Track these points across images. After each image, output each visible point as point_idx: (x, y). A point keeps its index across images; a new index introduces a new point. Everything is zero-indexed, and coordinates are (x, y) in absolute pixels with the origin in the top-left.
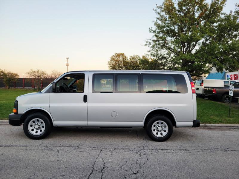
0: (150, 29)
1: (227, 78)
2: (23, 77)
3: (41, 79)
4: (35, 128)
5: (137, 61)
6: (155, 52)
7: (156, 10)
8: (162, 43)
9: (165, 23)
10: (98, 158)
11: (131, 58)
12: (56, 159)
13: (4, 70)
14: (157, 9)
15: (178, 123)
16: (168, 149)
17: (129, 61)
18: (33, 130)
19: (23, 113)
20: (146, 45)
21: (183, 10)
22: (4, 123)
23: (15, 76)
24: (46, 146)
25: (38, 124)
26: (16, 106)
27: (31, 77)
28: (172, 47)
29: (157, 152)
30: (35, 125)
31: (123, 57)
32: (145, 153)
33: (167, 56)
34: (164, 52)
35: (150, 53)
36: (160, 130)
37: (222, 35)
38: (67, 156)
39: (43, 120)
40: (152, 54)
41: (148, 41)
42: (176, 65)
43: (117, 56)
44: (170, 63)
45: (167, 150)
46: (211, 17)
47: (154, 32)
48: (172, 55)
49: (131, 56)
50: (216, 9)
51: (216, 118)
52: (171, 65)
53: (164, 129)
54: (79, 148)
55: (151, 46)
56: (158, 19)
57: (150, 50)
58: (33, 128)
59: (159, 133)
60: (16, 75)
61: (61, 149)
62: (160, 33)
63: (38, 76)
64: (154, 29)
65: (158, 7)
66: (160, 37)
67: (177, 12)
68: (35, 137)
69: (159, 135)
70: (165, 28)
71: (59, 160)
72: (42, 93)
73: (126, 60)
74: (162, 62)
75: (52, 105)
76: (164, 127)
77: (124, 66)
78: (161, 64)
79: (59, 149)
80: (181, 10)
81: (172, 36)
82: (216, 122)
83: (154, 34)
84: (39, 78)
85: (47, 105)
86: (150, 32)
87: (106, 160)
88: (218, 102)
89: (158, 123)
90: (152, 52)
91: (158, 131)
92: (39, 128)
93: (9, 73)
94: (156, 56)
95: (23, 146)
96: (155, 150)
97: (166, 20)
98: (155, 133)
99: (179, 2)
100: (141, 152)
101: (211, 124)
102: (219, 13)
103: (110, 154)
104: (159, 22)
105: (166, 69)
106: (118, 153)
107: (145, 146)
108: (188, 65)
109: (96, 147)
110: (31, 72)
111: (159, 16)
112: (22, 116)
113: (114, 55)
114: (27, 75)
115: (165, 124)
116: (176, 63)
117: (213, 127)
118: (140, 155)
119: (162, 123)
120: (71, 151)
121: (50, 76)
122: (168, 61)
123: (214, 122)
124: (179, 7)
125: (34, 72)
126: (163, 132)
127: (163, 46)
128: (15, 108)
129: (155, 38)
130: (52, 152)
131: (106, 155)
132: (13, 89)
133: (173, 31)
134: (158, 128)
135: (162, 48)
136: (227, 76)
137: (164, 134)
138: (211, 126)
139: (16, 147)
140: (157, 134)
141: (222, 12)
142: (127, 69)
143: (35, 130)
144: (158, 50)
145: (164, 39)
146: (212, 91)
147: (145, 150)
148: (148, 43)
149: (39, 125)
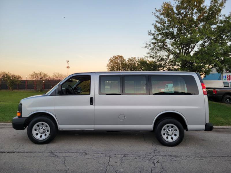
0: (149, 32)
1: (223, 79)
2: (25, 80)
3: (43, 81)
4: (39, 132)
5: (135, 63)
6: (154, 54)
7: (155, 14)
8: (160, 45)
9: (164, 26)
10: (108, 166)
11: (129, 60)
12: (64, 168)
13: (8, 73)
14: (156, 12)
15: (189, 127)
16: (181, 155)
17: (127, 63)
18: (37, 134)
19: (28, 116)
20: (146, 47)
21: (181, 13)
22: (7, 126)
23: (18, 79)
24: (51, 152)
25: (42, 128)
26: (20, 109)
27: (33, 80)
28: (171, 49)
29: (171, 160)
30: (39, 129)
31: (121, 59)
32: (158, 160)
33: (166, 57)
34: (163, 54)
35: (149, 55)
36: (170, 134)
37: (221, 36)
38: (75, 164)
39: (48, 124)
40: (151, 55)
41: (148, 43)
42: (176, 67)
43: (115, 58)
44: (169, 64)
45: (181, 157)
46: (210, 19)
47: (153, 34)
48: (171, 56)
49: (129, 58)
50: (214, 11)
51: (222, 120)
52: (170, 66)
53: (174, 133)
54: (86, 154)
55: (150, 48)
56: (157, 22)
57: (150, 52)
58: (37, 132)
59: (170, 137)
60: (19, 77)
61: (67, 155)
62: (159, 35)
63: (40, 78)
64: (153, 32)
65: (157, 10)
66: (159, 40)
67: (176, 15)
68: (39, 141)
69: (170, 140)
70: (164, 30)
71: (66, 169)
72: (47, 95)
73: (124, 62)
74: (161, 64)
75: (57, 108)
76: (174, 131)
77: (123, 68)
78: (160, 66)
79: (65, 156)
80: (179, 13)
81: (171, 39)
82: (223, 123)
83: (152, 37)
84: (42, 80)
85: (52, 108)
86: (149, 35)
87: (117, 169)
88: (220, 103)
89: (168, 127)
90: (151, 53)
91: (168, 135)
92: (44, 132)
93: (13, 76)
94: (155, 58)
95: (27, 152)
96: (168, 157)
97: (165, 23)
98: (165, 137)
99: (177, 5)
100: (153, 159)
101: (218, 126)
102: (217, 15)
103: (120, 161)
104: (158, 25)
105: (166, 70)
106: (128, 161)
107: (156, 151)
108: (188, 67)
109: (104, 153)
110: (34, 74)
111: (157, 19)
112: (26, 120)
113: (113, 57)
114: (30, 77)
115: (175, 128)
116: (175, 65)
117: (222, 130)
118: (153, 163)
119: (172, 127)
120: (78, 158)
121: (52, 78)
122: (167, 62)
123: (221, 124)
124: (177, 10)
125: (37, 74)
126: (173, 136)
127: (162, 48)
128: (19, 111)
129: (154, 41)
130: (58, 159)
131: (116, 163)
132: (16, 91)
133: (172, 33)
134: (169, 131)
135: (161, 51)
136: (224, 77)
137: (175, 138)
138: (219, 128)
139: (19, 154)
140: (167, 138)
141: (220, 14)
142: (126, 70)
143: (39, 135)
144: (157, 52)
145: (163, 42)
146: (213, 92)
147: (157, 157)
148: (147, 45)
149: (44, 129)
